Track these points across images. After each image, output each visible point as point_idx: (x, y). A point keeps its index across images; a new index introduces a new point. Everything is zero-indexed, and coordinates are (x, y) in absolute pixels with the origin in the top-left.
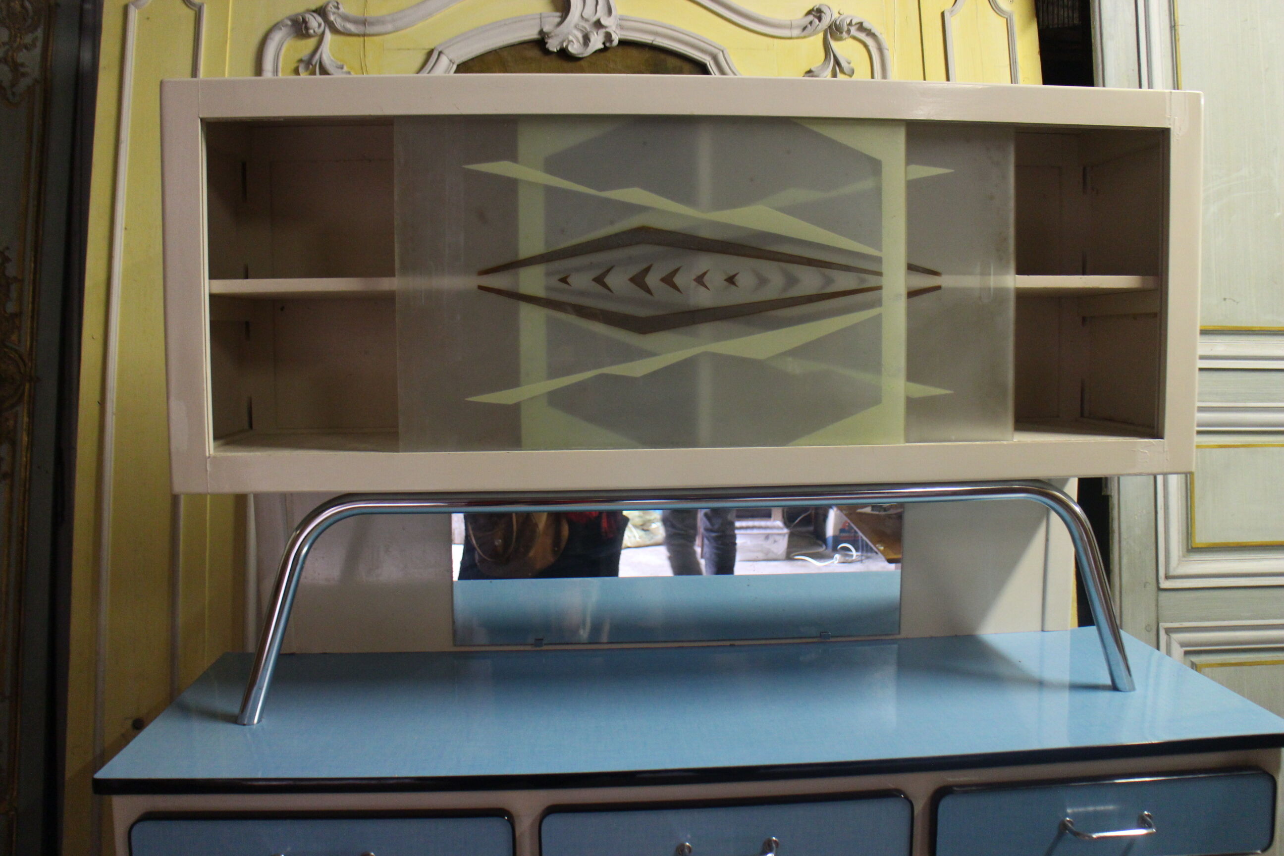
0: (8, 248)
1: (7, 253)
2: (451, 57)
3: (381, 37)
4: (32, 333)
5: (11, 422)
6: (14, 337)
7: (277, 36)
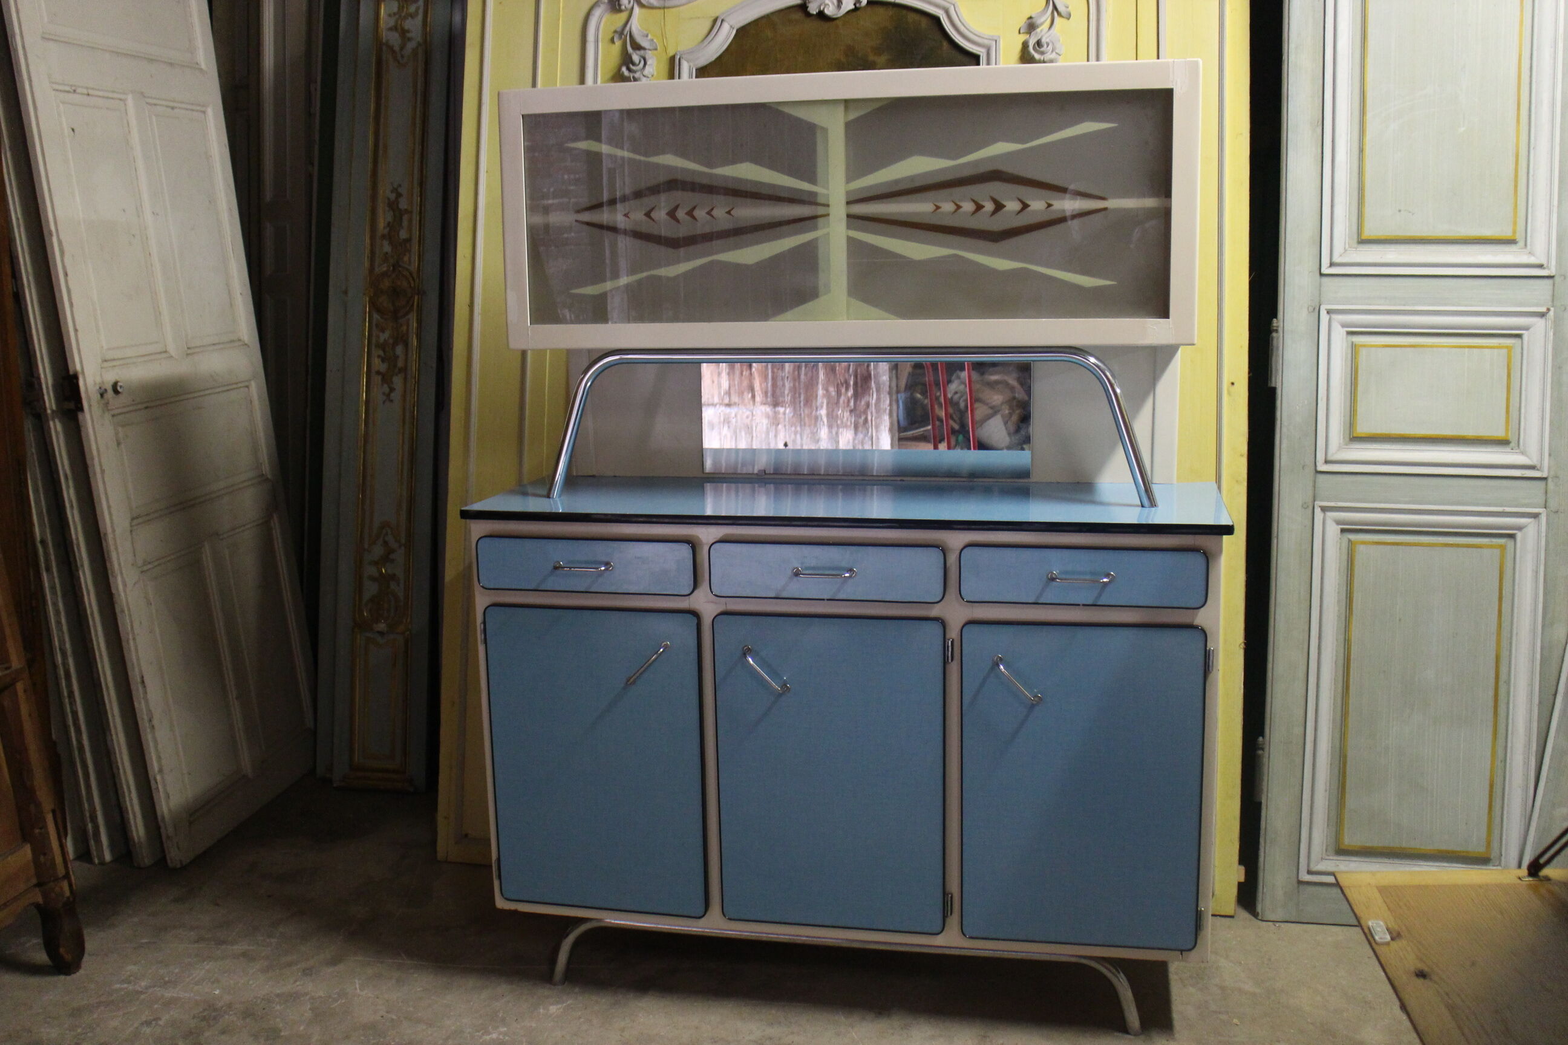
0: (400, 186)
1: (400, 190)
2: (731, 23)
3: (678, 9)
4: (419, 256)
5: (404, 328)
6: (406, 259)
7: (597, 13)
